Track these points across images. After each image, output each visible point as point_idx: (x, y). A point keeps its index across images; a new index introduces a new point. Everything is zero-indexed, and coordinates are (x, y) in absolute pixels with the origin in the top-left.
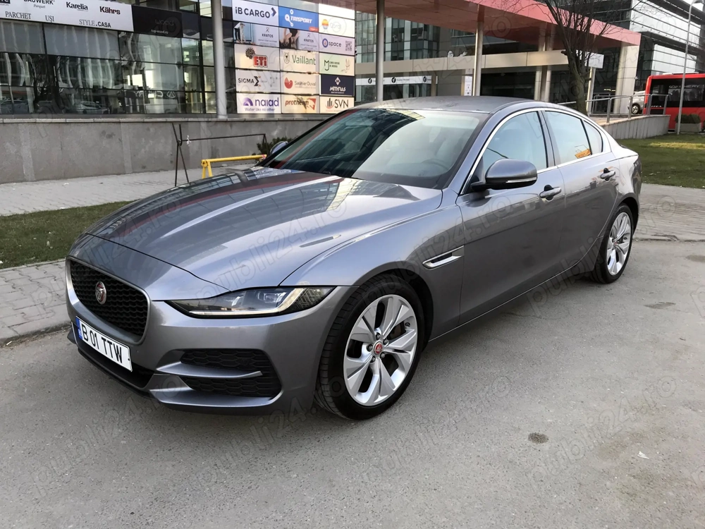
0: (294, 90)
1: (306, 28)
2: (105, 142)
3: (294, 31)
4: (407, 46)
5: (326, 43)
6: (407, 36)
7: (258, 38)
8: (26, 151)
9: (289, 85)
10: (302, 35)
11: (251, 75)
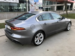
0: (36, 9)
1: (37, 2)
2: (14, 15)
3: (36, 2)
4: (49, 3)
5: (39, 4)
6: (49, 2)
7: (32, 3)
8: (6, 16)
9: (35, 8)
10: (37, 3)
11: (31, 7)
